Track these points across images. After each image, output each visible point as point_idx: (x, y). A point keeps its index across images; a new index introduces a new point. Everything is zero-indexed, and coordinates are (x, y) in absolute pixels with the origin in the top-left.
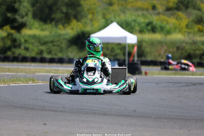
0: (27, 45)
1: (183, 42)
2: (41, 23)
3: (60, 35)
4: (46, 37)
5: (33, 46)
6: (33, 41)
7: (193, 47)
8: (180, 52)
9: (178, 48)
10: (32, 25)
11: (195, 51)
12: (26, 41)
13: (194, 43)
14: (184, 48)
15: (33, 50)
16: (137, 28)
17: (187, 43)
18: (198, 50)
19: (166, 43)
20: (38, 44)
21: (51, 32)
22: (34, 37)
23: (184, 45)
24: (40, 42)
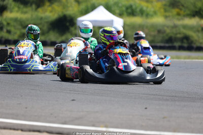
0: (9, 28)
1: (164, 26)
2: (22, 6)
3: (41, 18)
4: (27, 20)
5: (15, 29)
6: (15, 24)
7: (174, 31)
8: (161, 35)
9: (159, 31)
10: (13, 8)
11: (176, 34)
12: (8, 24)
13: (175, 26)
14: (165, 32)
15: (15, 33)
16: (117, 11)
17: (168, 27)
18: (180, 33)
19: (147, 27)
20: (20, 27)
21: (32, 15)
22: (16, 20)
23: (166, 28)
24: (21, 25)
